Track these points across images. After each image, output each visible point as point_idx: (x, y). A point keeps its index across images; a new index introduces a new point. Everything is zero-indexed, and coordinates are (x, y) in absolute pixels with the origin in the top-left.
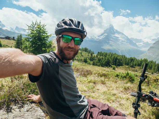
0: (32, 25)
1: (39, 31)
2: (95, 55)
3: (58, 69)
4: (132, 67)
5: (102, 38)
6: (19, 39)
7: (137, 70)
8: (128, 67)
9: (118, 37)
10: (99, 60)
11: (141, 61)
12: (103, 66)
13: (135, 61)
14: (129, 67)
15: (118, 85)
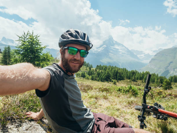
0: (23, 35)
1: (32, 42)
2: (94, 69)
3: (64, 82)
4: (134, 81)
5: (101, 50)
6: (6, 52)
7: (139, 84)
8: (129, 81)
9: (118, 49)
10: (99, 74)
11: (143, 74)
12: (103, 81)
13: (137, 74)
14: (131, 81)
15: (122, 99)
